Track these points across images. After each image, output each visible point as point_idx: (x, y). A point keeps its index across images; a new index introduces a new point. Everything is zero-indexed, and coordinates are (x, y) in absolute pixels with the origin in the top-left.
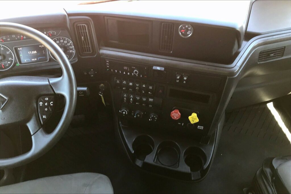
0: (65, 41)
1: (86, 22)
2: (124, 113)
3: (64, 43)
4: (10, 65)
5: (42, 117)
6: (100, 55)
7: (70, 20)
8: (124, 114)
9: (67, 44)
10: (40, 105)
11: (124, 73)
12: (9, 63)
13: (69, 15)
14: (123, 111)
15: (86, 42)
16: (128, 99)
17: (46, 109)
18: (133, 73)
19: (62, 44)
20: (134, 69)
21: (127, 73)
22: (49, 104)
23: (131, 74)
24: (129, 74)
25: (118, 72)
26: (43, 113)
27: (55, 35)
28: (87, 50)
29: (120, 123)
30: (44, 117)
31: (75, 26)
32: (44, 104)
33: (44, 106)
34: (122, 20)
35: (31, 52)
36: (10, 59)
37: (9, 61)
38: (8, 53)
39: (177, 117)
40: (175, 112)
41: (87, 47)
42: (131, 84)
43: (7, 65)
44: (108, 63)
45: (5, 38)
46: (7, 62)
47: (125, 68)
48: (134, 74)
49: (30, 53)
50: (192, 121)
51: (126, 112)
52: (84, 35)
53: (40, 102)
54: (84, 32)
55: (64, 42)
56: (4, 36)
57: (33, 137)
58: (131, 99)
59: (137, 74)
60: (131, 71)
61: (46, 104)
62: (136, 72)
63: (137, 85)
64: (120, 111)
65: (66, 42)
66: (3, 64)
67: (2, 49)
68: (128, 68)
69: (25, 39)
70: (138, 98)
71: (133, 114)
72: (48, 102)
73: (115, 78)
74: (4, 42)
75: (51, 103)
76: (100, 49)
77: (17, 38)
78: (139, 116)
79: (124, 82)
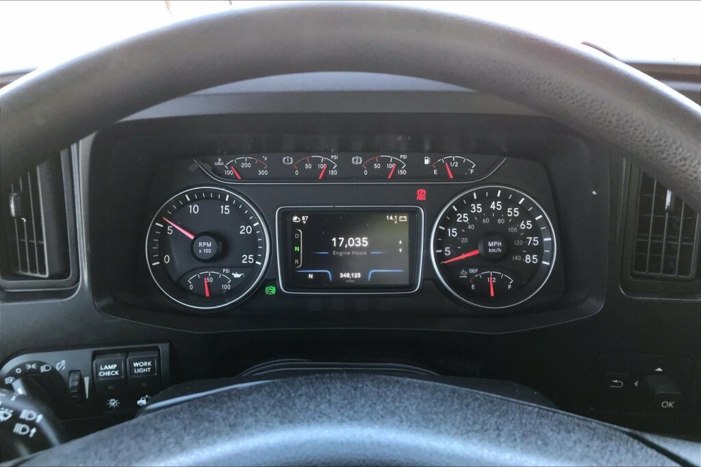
0: (509, 210)
3: (507, 218)
4: (238, 287)
9: (517, 221)
12: (237, 275)
19: (494, 220)
27: (470, 177)
35: (345, 242)
36: (247, 259)
37: (239, 267)
38: (245, 230)
43: (227, 287)
45: (249, 165)
46: (227, 271)
49: (338, 242)
55: (504, 211)
56: (247, 154)
65: (513, 212)
66: (211, 280)
67: (226, 209)
69: (335, 178)
74: (244, 179)
77: (302, 170)
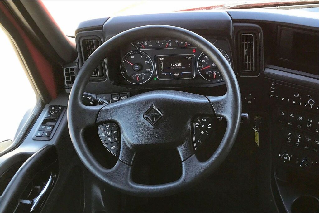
1: (255, 31)
2: (286, 158)
5: (196, 141)
6: (264, 75)
7: (235, 27)
8: (285, 160)
10: (195, 125)
11: (294, 102)
12: (146, 75)
13: (234, 21)
14: (285, 156)
15: (249, 57)
16: (294, 139)
17: (202, 132)
18: (307, 103)
20: (309, 98)
21: (297, 103)
22: (206, 126)
23: (303, 104)
24: (300, 104)
25: (286, 100)
26: (198, 136)
28: (249, 67)
29: (275, 174)
30: (199, 141)
31: (239, 36)
32: (200, 126)
33: (200, 128)
34: (301, 31)
35: (175, 65)
36: (148, 70)
37: (146, 73)
38: (147, 62)
41: (249, 64)
42: (301, 118)
43: (143, 78)
44: (273, 86)
45: (147, 44)
46: (143, 74)
47: (296, 95)
48: (308, 105)
49: (173, 65)
51: (288, 158)
52: (249, 47)
53: (195, 123)
54: (249, 44)
56: (146, 41)
57: (183, 163)
58: (298, 140)
59: (312, 105)
60: (305, 100)
61: (203, 126)
62: (311, 102)
63: (310, 121)
64: (280, 156)
66: (139, 76)
67: (141, 57)
68: (300, 96)
69: (170, 47)
70: (309, 140)
71: (297, 162)
72: (206, 123)
73: (279, 108)
74: (145, 48)
75: (208, 126)
76: (266, 67)
78: (306, 165)
79: (292, 115)
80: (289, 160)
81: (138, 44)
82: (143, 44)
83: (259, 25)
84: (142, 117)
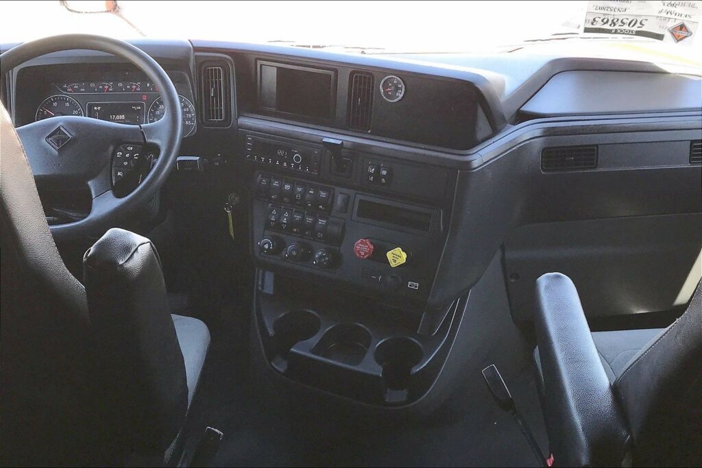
1: (223, 64)
2: (267, 247)
5: (116, 174)
6: (237, 127)
8: (266, 249)
10: (117, 155)
11: (277, 163)
13: (197, 49)
14: (265, 243)
15: (217, 100)
17: (126, 163)
21: (281, 164)
22: (132, 156)
23: (289, 165)
24: (285, 164)
25: (267, 160)
28: (217, 115)
30: (119, 174)
31: (203, 70)
32: (123, 155)
33: (123, 159)
35: (115, 117)
38: (75, 112)
39: (366, 254)
40: (362, 243)
41: (217, 110)
42: (287, 187)
44: (249, 141)
45: (77, 87)
47: (280, 152)
49: (113, 117)
50: (392, 261)
51: (269, 246)
52: (216, 86)
53: (117, 152)
54: (216, 82)
56: (76, 83)
57: (94, 200)
58: (285, 218)
61: (127, 155)
62: (297, 159)
63: (299, 189)
64: (259, 243)
67: (67, 104)
68: (284, 154)
69: (111, 91)
70: (298, 217)
72: (132, 153)
73: (260, 176)
74: (74, 92)
75: (135, 156)
76: (239, 117)
77: (98, 88)
78: (294, 253)
79: (276, 184)
80: (271, 248)
81: (65, 86)
82: (72, 88)
83: (230, 56)
84: (44, 141)
